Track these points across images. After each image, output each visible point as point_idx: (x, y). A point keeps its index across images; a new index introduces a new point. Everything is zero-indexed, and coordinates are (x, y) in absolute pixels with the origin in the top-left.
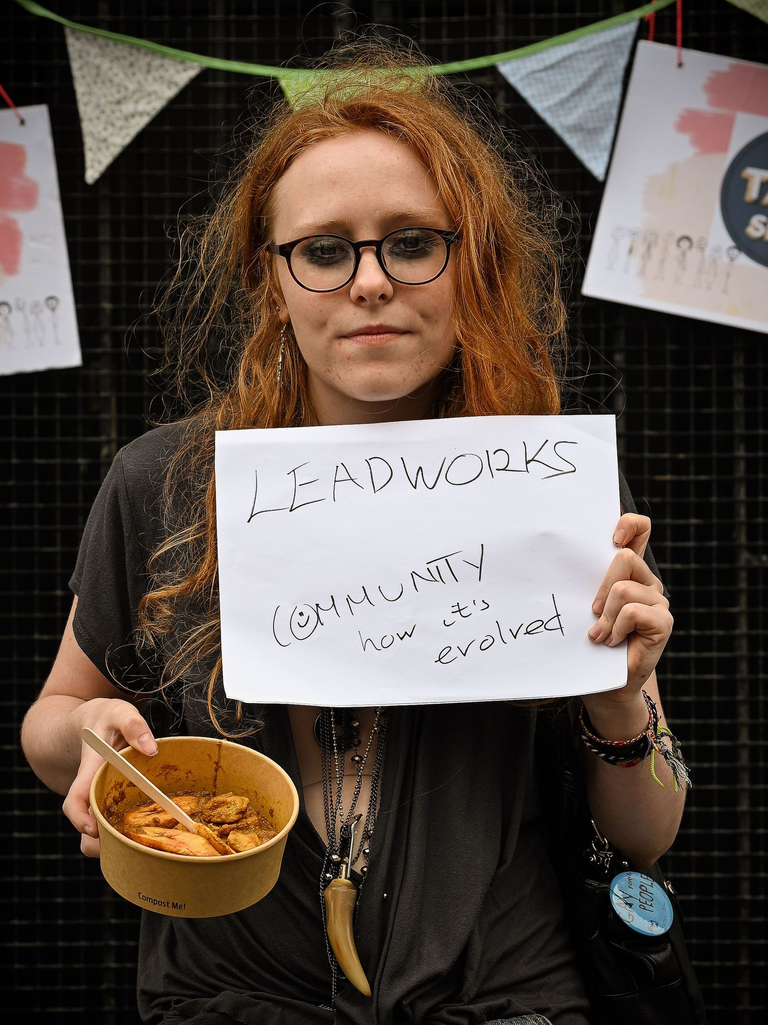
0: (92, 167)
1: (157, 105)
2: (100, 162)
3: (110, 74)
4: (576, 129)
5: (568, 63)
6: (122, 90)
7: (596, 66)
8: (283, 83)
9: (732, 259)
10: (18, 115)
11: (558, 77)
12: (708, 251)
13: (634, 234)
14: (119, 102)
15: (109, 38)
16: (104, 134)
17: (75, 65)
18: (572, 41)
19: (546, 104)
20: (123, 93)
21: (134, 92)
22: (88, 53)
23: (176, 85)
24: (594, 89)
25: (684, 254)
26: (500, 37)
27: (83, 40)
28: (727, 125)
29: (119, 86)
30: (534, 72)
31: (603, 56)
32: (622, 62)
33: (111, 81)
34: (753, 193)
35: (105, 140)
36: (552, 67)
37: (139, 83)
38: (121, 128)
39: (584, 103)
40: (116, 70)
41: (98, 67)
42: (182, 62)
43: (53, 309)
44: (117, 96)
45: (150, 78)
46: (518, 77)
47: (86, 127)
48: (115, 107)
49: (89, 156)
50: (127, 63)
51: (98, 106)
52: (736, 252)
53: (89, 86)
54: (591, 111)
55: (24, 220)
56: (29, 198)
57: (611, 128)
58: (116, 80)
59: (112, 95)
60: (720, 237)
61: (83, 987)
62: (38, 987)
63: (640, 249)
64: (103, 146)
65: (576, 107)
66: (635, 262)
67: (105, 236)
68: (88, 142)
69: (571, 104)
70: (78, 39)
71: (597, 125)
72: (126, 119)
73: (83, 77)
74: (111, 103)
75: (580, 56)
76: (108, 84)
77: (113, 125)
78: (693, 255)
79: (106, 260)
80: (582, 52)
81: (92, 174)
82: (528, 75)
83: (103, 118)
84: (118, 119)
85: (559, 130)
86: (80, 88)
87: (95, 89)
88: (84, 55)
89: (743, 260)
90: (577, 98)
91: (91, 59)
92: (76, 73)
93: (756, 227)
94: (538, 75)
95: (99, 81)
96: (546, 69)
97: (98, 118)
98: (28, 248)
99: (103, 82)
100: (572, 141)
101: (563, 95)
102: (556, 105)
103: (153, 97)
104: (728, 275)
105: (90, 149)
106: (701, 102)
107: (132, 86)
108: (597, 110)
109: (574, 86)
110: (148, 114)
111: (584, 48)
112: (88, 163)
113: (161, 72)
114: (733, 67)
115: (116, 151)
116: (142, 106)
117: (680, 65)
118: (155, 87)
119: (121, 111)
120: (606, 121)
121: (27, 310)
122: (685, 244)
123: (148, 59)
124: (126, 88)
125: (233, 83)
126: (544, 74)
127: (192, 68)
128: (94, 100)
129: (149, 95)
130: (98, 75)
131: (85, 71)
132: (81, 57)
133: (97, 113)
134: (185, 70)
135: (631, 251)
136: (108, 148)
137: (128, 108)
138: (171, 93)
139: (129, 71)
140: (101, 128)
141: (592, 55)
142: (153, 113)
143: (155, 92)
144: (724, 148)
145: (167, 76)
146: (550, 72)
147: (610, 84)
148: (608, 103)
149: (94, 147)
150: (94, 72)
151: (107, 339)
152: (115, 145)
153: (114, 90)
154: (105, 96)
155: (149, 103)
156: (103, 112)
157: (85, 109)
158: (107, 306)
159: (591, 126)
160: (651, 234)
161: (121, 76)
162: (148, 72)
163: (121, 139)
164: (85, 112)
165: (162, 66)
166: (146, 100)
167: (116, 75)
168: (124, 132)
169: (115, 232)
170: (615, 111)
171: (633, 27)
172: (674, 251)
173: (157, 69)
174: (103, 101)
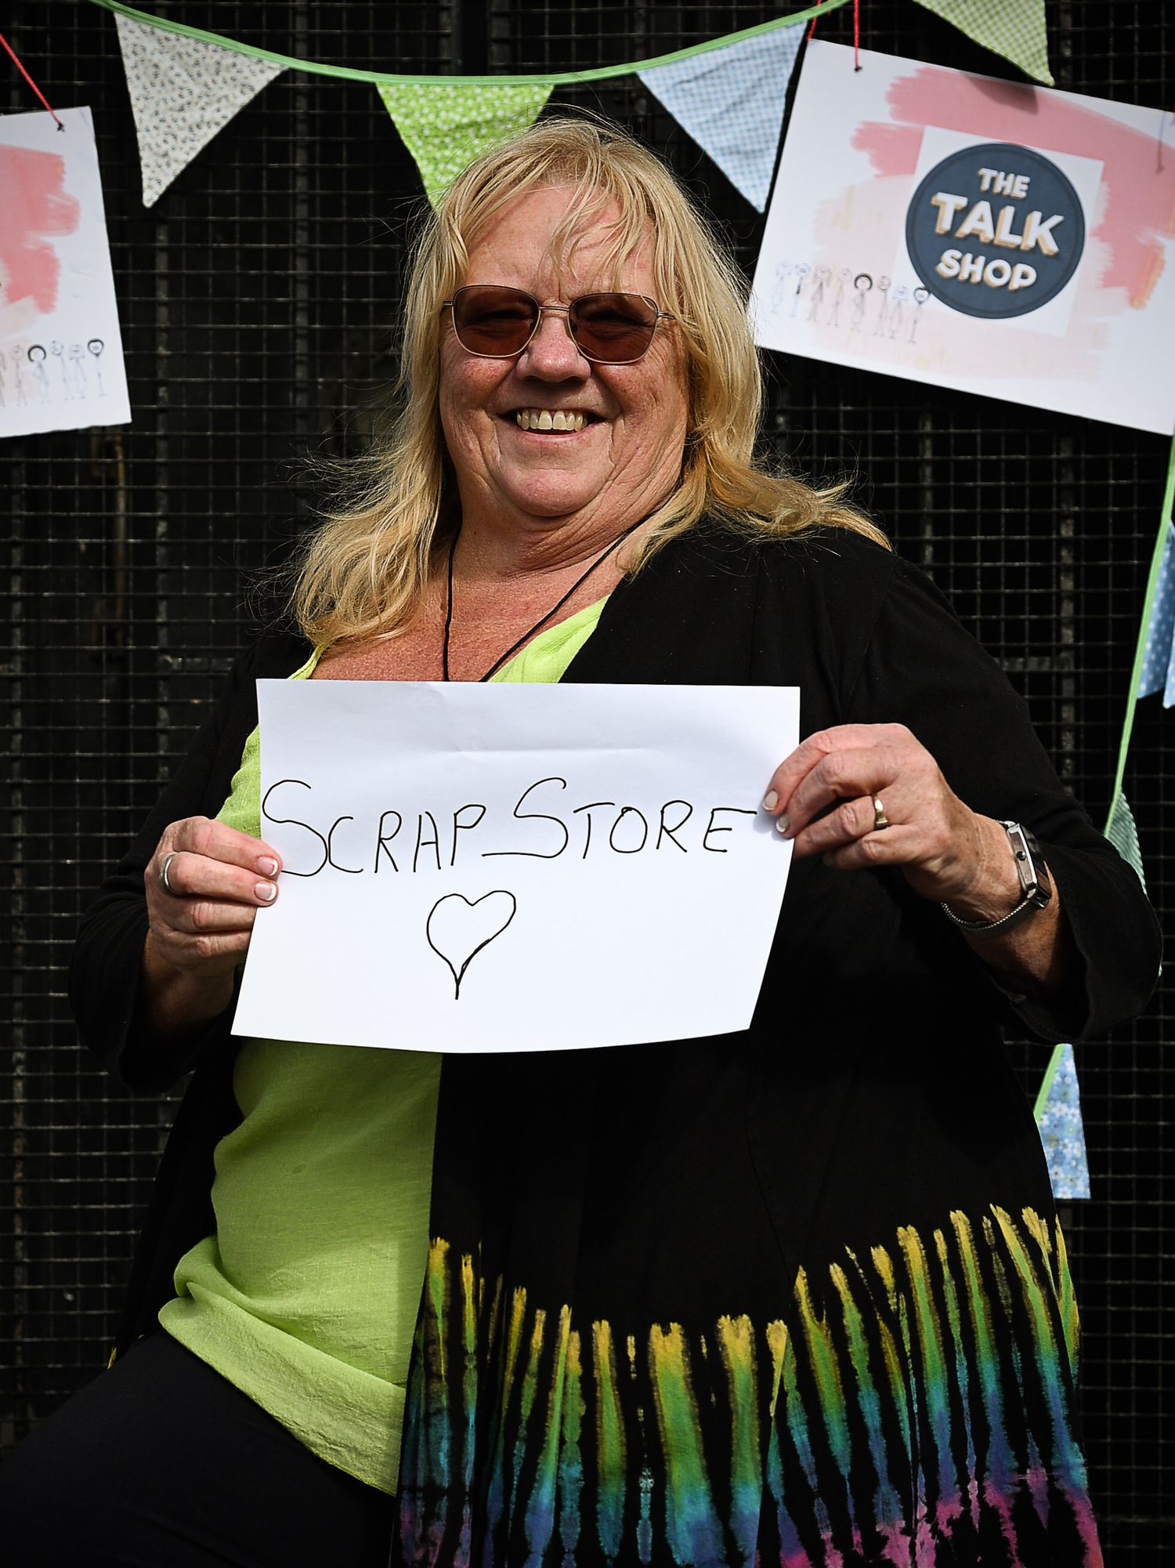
0: (150, 187)
1: (230, 113)
2: (159, 182)
3: (171, 74)
4: (733, 151)
5: (722, 72)
6: (185, 93)
7: (755, 76)
8: (381, 91)
9: (920, 303)
10: (56, 119)
11: (711, 90)
12: (890, 293)
13: (803, 271)
14: (182, 109)
15: (171, 32)
16: (165, 147)
17: (128, 63)
18: (728, 46)
19: (695, 121)
20: (188, 98)
21: (200, 97)
22: (144, 49)
23: (252, 89)
24: (753, 104)
25: (862, 295)
26: (639, 32)
27: (138, 33)
28: (915, 141)
29: (181, 89)
30: (682, 82)
31: (764, 64)
32: (788, 72)
33: (172, 83)
34: (945, 223)
35: (165, 155)
36: (703, 76)
37: (206, 85)
38: (184, 142)
39: (742, 120)
40: (177, 70)
41: (156, 66)
42: (260, 61)
43: (97, 355)
44: (180, 101)
45: (219, 79)
46: (663, 89)
47: (142, 137)
48: (176, 115)
49: (146, 174)
50: (191, 62)
51: (157, 113)
52: (925, 293)
53: (145, 88)
54: (749, 130)
55: (61, 245)
56: (68, 218)
57: (774, 152)
58: (178, 81)
59: (173, 100)
60: (906, 276)
61: (133, 1179)
62: (78, 1180)
63: (810, 289)
64: (163, 161)
65: (731, 125)
66: (804, 303)
67: (162, 266)
68: (145, 156)
69: (726, 122)
70: (131, 32)
71: (757, 147)
72: (191, 129)
73: (138, 78)
74: (171, 109)
75: (737, 64)
76: (168, 86)
77: (175, 137)
78: (874, 296)
79: (163, 297)
80: (739, 60)
81: (150, 196)
82: (674, 85)
83: (163, 126)
84: (181, 129)
85: (711, 153)
86: (134, 90)
87: (152, 91)
88: (139, 50)
89: (933, 303)
90: (732, 114)
91: (148, 56)
92: (129, 72)
93: (950, 264)
94: (686, 86)
95: (158, 82)
96: (696, 78)
97: (156, 128)
98: (66, 282)
99: (163, 85)
100: (725, 165)
101: (717, 110)
102: (707, 122)
103: (224, 102)
104: (915, 322)
105: (147, 166)
106: (883, 114)
107: (197, 91)
108: (756, 129)
109: (730, 101)
110: (217, 124)
111: (742, 56)
112: (145, 184)
113: (233, 72)
114: (919, 71)
115: (179, 168)
116: (209, 114)
117: (857, 69)
118: (226, 91)
119: (184, 120)
120: (767, 142)
121: (66, 355)
122: (863, 283)
123: (217, 57)
124: (191, 93)
125: (318, 85)
126: (693, 85)
127: (270, 68)
128: (152, 104)
129: (219, 100)
130: (156, 75)
131: (140, 70)
132: (135, 53)
133: (156, 121)
134: (262, 72)
135: (798, 293)
136: (168, 165)
137: (193, 115)
138: (246, 99)
139: (194, 71)
140: (160, 141)
141: (751, 62)
142: (224, 123)
143: (226, 97)
144: (912, 170)
145: (239, 77)
146: (701, 82)
147: (772, 99)
148: (769, 120)
149: (153, 164)
150: (152, 70)
151: (162, 392)
152: (176, 161)
153: (175, 95)
154: (165, 100)
155: (219, 110)
156: (162, 121)
157: (142, 117)
158: (162, 351)
159: (749, 148)
160: (823, 272)
161: (185, 76)
162: (217, 73)
163: (185, 154)
164: (141, 120)
165: (234, 65)
166: (216, 106)
167: (178, 75)
168: (189, 144)
169: (173, 263)
170: (777, 131)
171: (800, 30)
172: (851, 292)
173: (227, 69)
174: (162, 107)
